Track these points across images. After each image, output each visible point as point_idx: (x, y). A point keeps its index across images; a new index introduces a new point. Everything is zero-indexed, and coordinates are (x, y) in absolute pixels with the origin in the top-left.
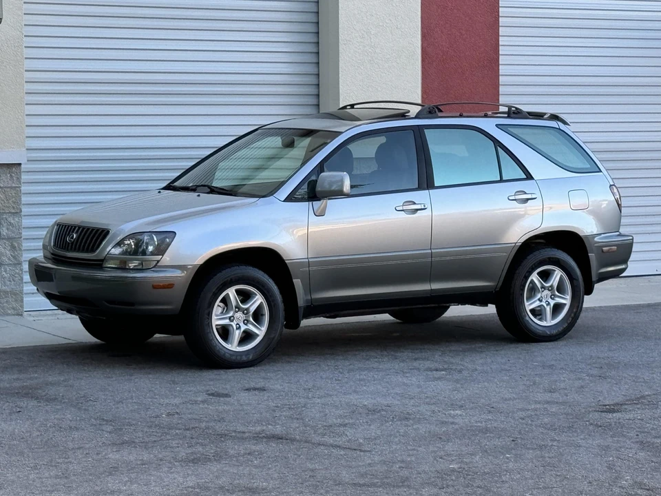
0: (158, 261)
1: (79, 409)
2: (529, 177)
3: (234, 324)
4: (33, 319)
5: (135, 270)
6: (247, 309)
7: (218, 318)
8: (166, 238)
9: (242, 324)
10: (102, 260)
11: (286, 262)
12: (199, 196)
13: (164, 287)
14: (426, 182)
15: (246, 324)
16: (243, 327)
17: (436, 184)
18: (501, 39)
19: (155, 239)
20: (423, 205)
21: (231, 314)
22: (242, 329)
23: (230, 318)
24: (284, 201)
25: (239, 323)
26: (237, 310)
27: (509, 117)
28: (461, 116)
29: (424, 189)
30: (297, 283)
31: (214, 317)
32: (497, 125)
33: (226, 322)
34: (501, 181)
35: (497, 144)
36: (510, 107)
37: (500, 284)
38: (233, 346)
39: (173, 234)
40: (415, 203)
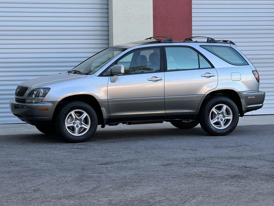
0: (43, 99)
2: (213, 67)
3: (75, 125)
5: (35, 103)
6: (81, 119)
7: (68, 124)
8: (47, 90)
9: (79, 125)
10: (25, 99)
11: (98, 100)
12: (69, 74)
13: (44, 110)
14: (164, 68)
15: (81, 125)
16: (80, 126)
17: (168, 69)
19: (42, 91)
20: (160, 78)
21: (73, 122)
22: (79, 127)
23: (73, 123)
24: (98, 76)
25: (77, 124)
26: (76, 119)
27: (208, 42)
28: (184, 42)
29: (162, 72)
30: (103, 109)
31: (66, 123)
32: (200, 46)
33: (72, 125)
34: (199, 68)
35: (199, 53)
36: (208, 38)
37: (198, 111)
38: (76, 134)
39: (49, 89)
40: (157, 78)
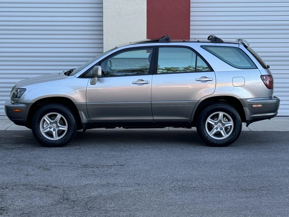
0: (18, 101)
2: (212, 70)
3: (52, 130)
8: (22, 91)
11: (75, 104)
14: (153, 71)
15: (58, 128)
17: (158, 72)
19: (19, 91)
20: (146, 82)
24: (79, 77)
27: (212, 42)
28: (184, 42)
30: (81, 113)
34: (196, 72)
37: (192, 119)
39: (25, 90)
40: (143, 81)
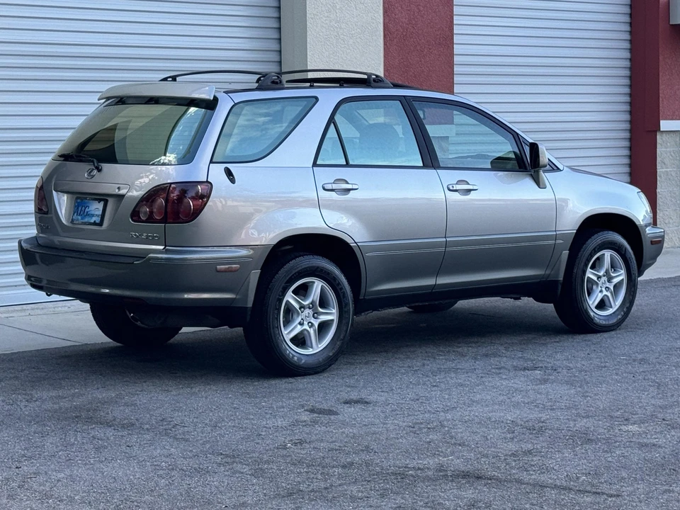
1: (175, 438)
4: (6, 315)
18: (455, 18)
